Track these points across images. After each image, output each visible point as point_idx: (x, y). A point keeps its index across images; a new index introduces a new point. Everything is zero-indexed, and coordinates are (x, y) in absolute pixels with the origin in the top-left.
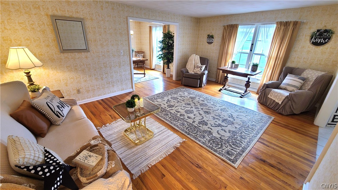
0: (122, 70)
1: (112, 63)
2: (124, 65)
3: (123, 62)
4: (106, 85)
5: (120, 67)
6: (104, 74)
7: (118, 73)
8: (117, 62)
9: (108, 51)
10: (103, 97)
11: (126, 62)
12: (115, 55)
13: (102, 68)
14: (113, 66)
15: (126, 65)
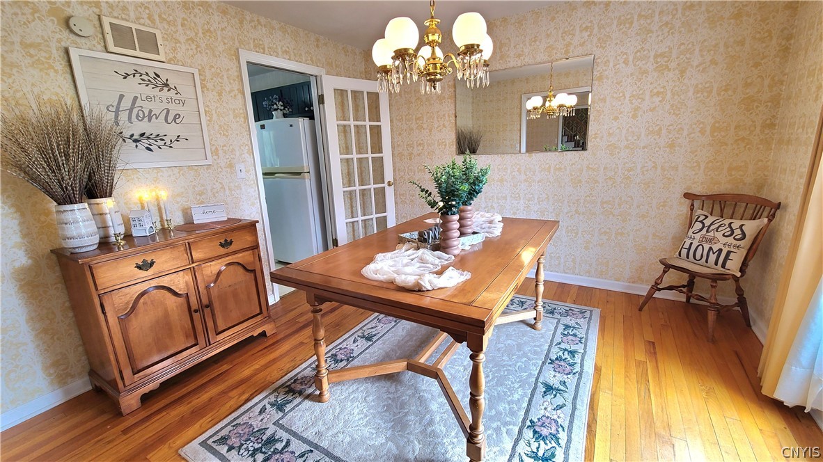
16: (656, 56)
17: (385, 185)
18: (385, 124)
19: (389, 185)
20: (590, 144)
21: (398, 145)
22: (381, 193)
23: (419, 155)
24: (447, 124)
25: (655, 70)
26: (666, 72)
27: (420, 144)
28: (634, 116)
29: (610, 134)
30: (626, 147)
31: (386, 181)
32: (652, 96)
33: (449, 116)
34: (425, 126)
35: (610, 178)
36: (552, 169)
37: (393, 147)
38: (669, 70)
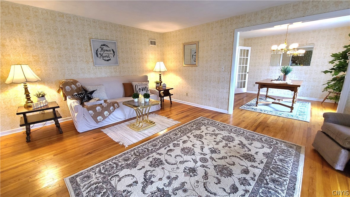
0: (220, 87)
1: (212, 78)
2: (222, 82)
3: (222, 78)
4: (204, 96)
5: (218, 83)
6: (204, 86)
7: (215, 88)
8: (217, 77)
9: (211, 67)
10: (200, 106)
11: (226, 79)
12: (216, 71)
13: (203, 80)
14: (212, 80)
15: (226, 82)
16: (331, 45)
17: (247, 73)
18: (249, 58)
19: (248, 73)
20: (311, 64)
21: (251, 63)
22: (245, 75)
23: (258, 66)
24: (268, 58)
25: (331, 48)
26: (333, 48)
27: (259, 63)
28: (324, 58)
29: (317, 62)
30: (321, 65)
31: (247, 72)
32: (329, 54)
33: (269, 56)
34: (261, 58)
35: (316, 73)
36: (299, 70)
37: (250, 64)
38: (334, 48)
